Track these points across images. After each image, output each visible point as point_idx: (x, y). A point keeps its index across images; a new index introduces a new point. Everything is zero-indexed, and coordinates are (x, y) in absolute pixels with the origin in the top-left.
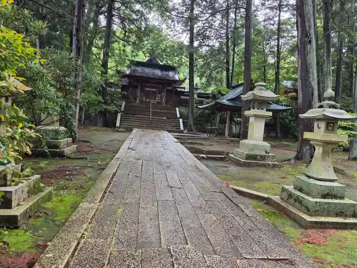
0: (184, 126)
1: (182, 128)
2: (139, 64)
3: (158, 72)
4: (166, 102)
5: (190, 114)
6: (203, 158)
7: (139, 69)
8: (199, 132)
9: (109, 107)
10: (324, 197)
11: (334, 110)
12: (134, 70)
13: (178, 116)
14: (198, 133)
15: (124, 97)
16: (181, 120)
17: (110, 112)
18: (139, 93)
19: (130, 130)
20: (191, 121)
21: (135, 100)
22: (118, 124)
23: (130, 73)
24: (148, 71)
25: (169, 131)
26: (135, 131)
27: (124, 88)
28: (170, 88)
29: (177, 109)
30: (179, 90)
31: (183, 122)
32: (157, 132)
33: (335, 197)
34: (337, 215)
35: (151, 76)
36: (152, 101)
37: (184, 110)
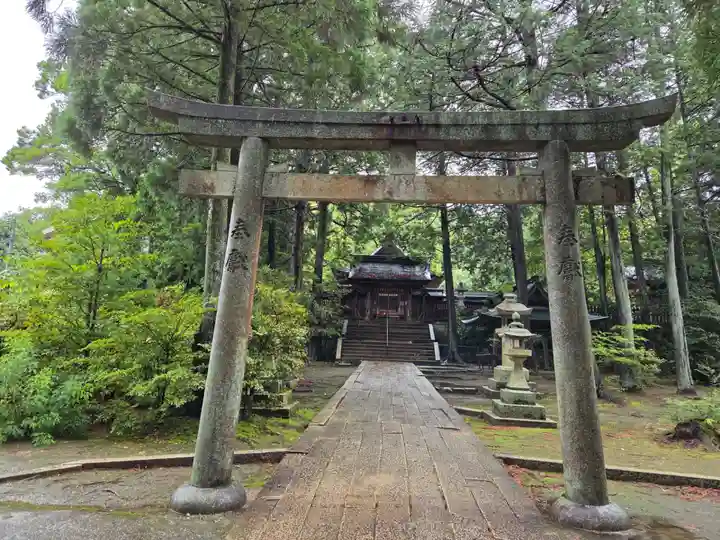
0: (441, 355)
1: (438, 358)
2: (368, 259)
3: (397, 270)
4: (414, 315)
5: (451, 335)
6: (447, 391)
7: (368, 267)
8: (467, 362)
9: (325, 331)
10: (516, 402)
11: (519, 329)
12: (360, 270)
13: (433, 338)
14: (465, 364)
15: (346, 313)
16: (436, 345)
17: (326, 337)
18: (368, 303)
19: (356, 364)
20: (453, 345)
21: (364, 315)
22: (338, 356)
23: (355, 275)
24: (381, 269)
25: (416, 363)
26: (363, 364)
27: (345, 299)
28: (418, 293)
29: (431, 327)
30: (431, 294)
31: (441, 348)
32: (398, 365)
33: (527, 403)
34: (526, 416)
35: (386, 277)
36: (392, 313)
37: (442, 328)
